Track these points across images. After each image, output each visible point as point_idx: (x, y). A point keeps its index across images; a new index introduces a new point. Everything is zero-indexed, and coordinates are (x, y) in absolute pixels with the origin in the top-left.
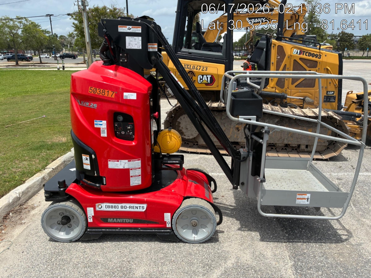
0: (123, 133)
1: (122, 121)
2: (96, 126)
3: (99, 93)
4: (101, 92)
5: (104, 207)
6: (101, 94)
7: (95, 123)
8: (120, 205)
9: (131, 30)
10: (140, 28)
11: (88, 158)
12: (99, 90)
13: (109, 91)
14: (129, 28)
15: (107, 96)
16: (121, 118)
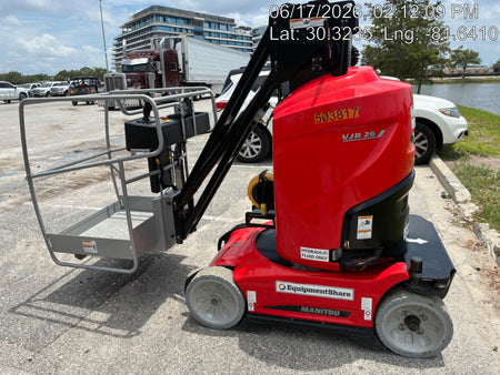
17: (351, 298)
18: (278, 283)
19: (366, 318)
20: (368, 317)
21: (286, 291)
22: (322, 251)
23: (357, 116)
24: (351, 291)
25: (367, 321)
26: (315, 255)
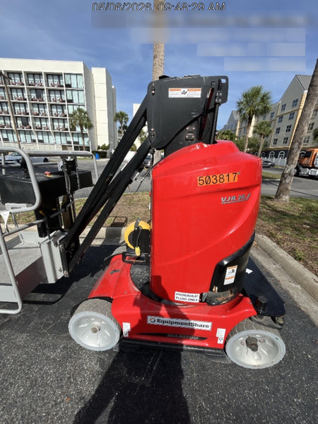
17: (209, 329)
18: (149, 317)
19: (219, 342)
20: (221, 342)
21: (156, 323)
22: (194, 295)
23: (236, 180)
24: (210, 324)
25: (220, 344)
26: (187, 298)
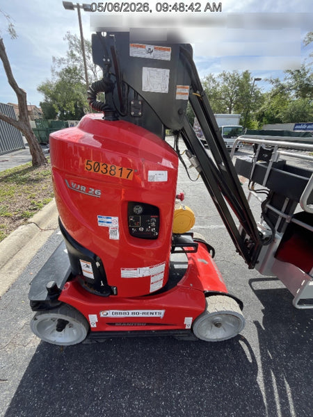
0: (141, 229)
1: (141, 214)
2: (100, 224)
3: (105, 171)
4: (109, 169)
5: (110, 314)
6: (108, 174)
7: (99, 219)
8: (130, 312)
9: (152, 53)
10: (168, 50)
11: (90, 265)
12: (105, 166)
13: (124, 168)
14: (150, 49)
15: (119, 176)
16: (139, 210)
